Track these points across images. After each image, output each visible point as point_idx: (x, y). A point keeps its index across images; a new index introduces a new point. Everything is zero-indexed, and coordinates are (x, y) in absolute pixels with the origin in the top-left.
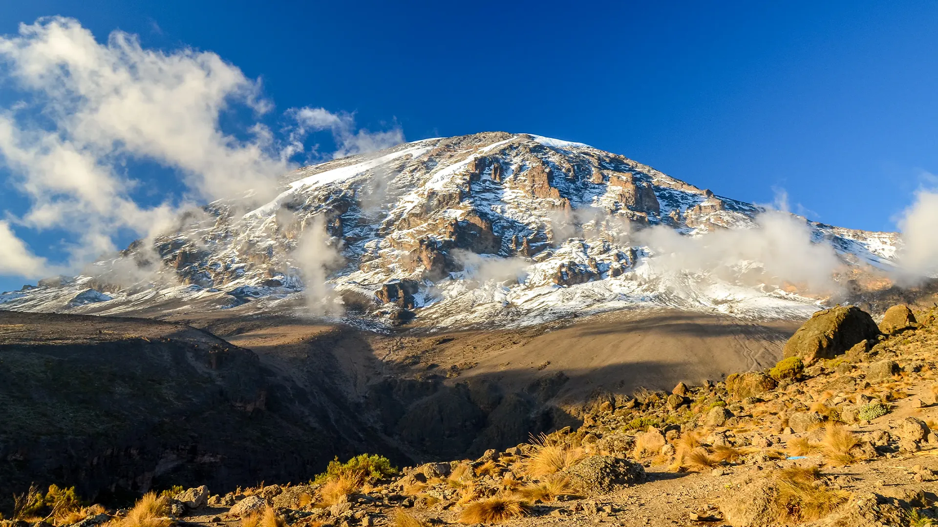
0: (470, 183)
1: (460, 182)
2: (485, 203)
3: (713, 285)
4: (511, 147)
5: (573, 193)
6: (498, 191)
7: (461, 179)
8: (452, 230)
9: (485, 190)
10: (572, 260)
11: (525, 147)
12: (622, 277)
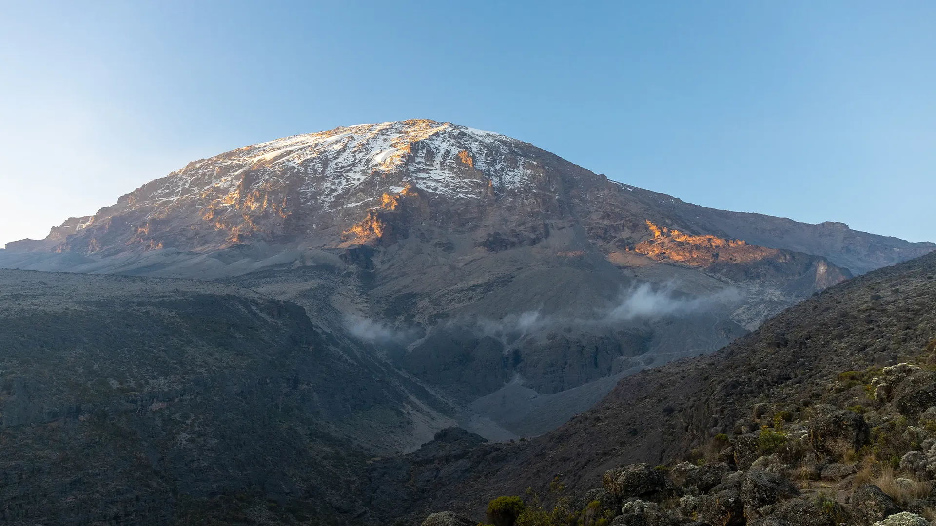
0: (406, 164)
1: (399, 163)
2: (421, 182)
3: (614, 254)
4: (437, 134)
5: (493, 175)
6: (431, 172)
7: (399, 160)
8: (397, 204)
9: (419, 170)
10: (497, 231)
11: (450, 134)
12: (538, 246)
